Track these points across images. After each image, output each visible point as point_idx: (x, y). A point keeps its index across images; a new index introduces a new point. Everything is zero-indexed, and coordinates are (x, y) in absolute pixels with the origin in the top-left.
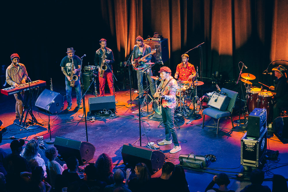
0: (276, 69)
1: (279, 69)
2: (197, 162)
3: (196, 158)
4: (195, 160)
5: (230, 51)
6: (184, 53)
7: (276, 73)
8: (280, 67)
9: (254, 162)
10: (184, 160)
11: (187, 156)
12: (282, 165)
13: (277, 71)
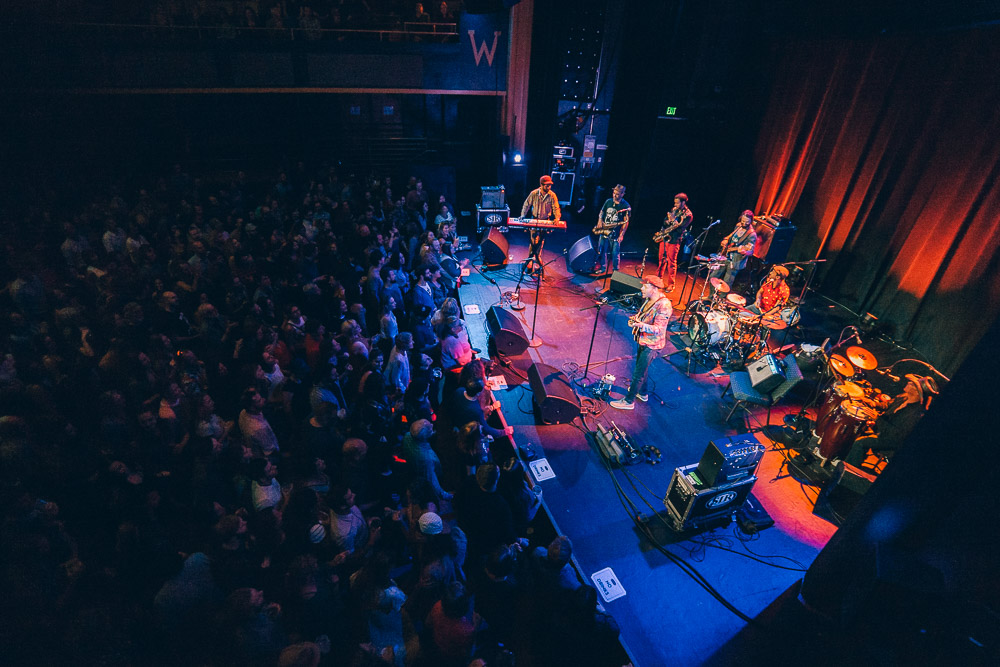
0: (915, 380)
1: (922, 382)
2: (609, 449)
3: (613, 443)
4: (610, 445)
5: (921, 292)
6: (778, 264)
7: (909, 387)
8: (929, 381)
9: (679, 517)
10: (599, 434)
11: (604, 431)
12: (747, 553)
13: (915, 384)
